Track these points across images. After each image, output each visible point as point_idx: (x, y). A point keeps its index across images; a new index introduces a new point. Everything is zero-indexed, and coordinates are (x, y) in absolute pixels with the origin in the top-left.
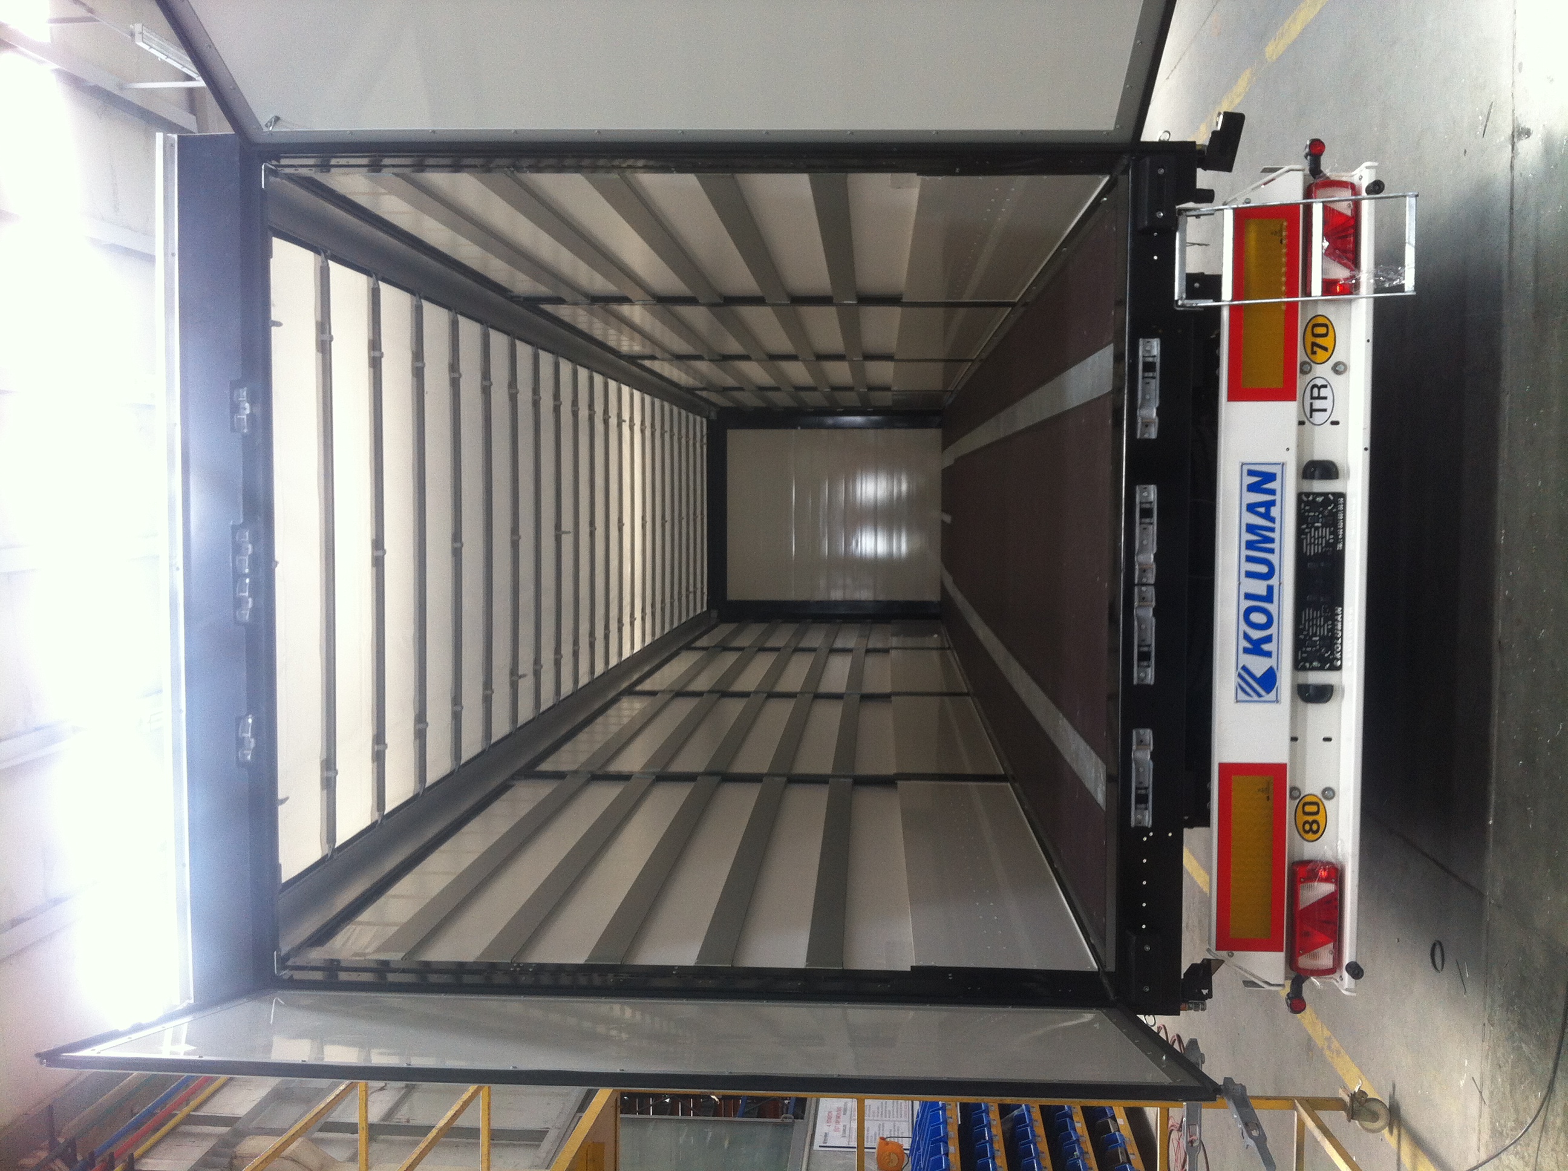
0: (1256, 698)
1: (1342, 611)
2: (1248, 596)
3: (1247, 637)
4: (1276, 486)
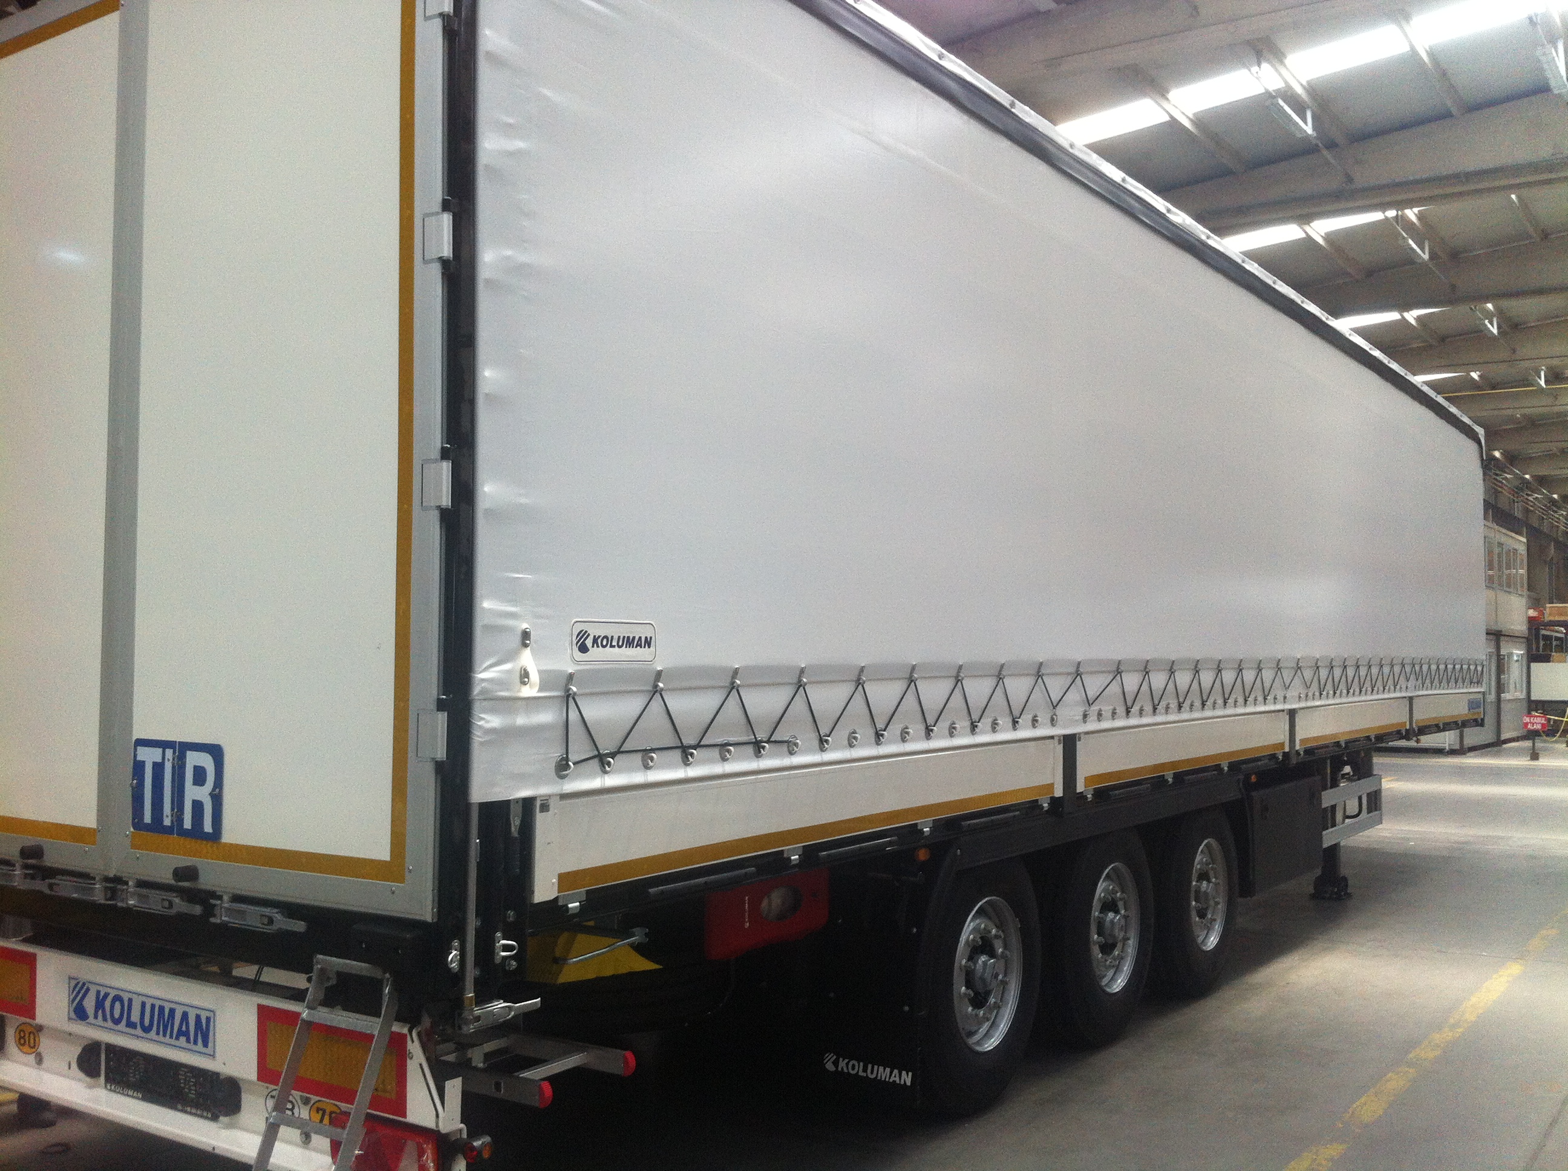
0: (72, 997)
1: (138, 1098)
2: (130, 1000)
3: (106, 995)
4: (200, 1046)
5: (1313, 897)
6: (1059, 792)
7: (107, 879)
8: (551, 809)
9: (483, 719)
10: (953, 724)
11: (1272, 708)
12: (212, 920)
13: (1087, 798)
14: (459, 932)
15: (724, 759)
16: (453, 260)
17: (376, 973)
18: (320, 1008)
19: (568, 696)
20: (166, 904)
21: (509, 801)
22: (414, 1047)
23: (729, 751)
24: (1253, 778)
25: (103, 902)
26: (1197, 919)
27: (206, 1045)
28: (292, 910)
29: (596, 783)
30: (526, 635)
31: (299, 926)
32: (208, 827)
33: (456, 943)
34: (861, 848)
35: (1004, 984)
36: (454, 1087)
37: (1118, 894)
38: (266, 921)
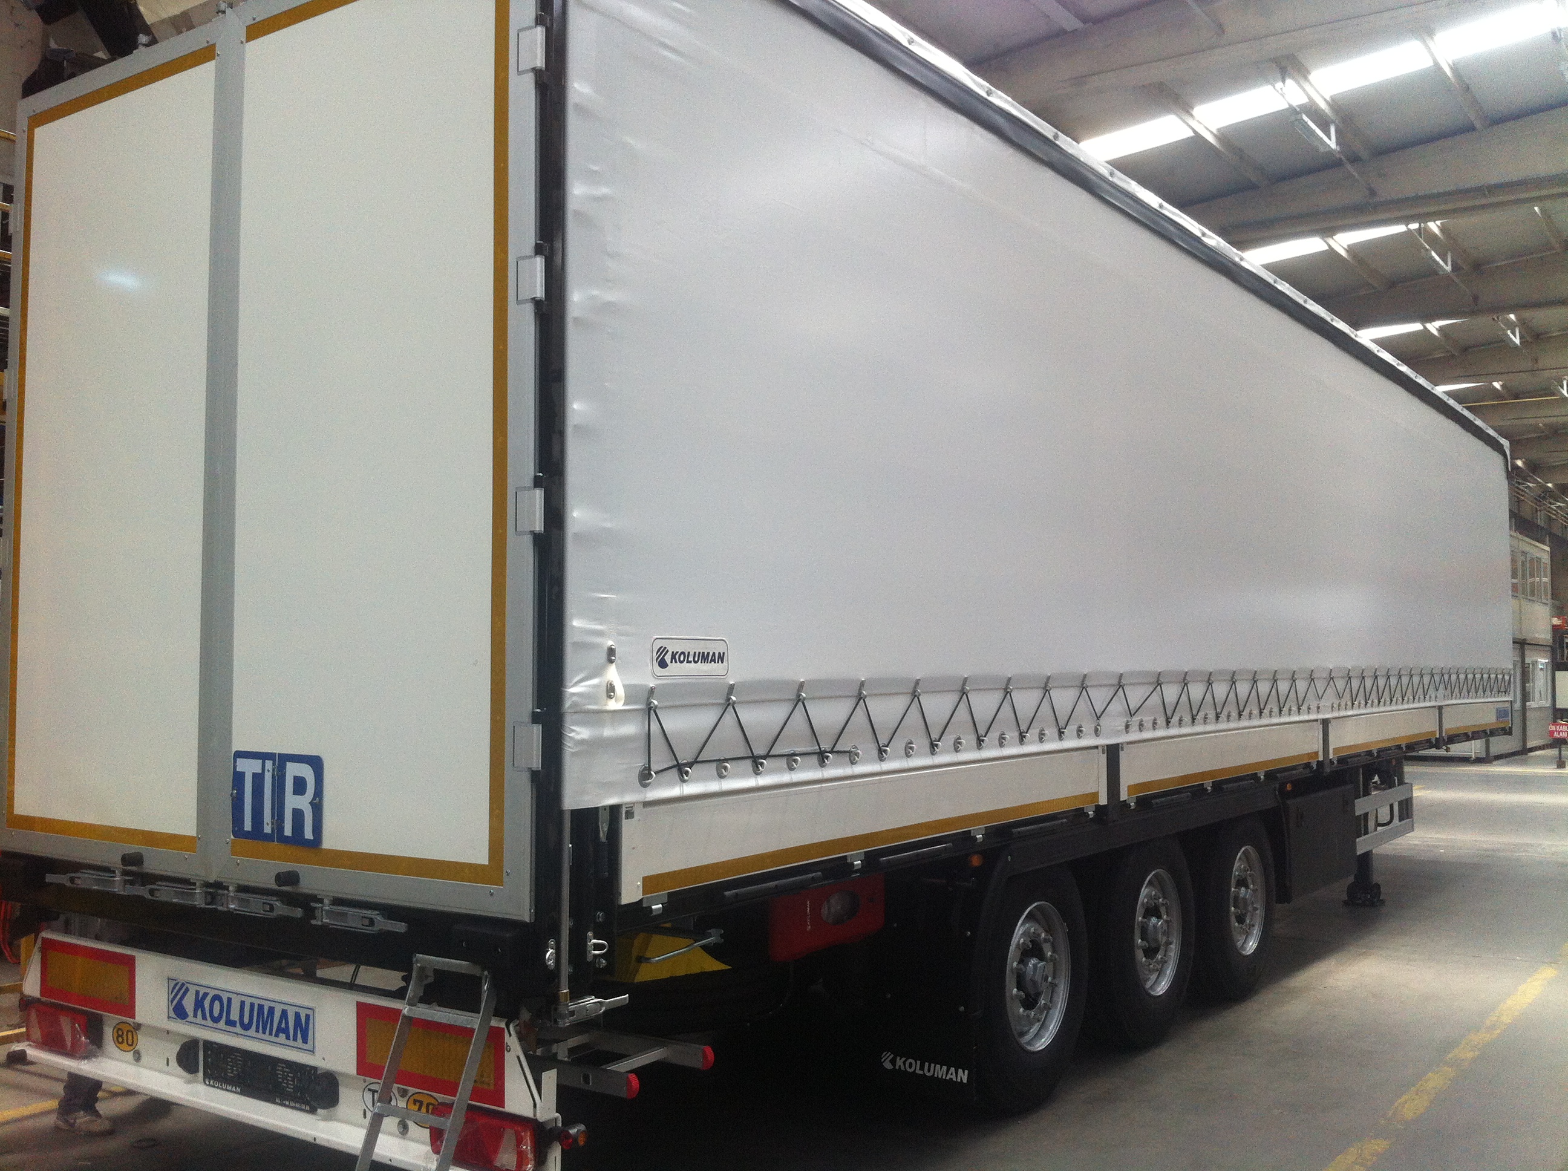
0: (171, 997)
1: (235, 1093)
2: (229, 1000)
3: (206, 995)
4: (299, 1043)
5: (1346, 903)
6: (1103, 801)
7: (207, 885)
8: (635, 814)
9: (573, 731)
10: (1002, 735)
11: (1306, 717)
12: (313, 922)
13: (1130, 806)
14: (554, 931)
15: (791, 769)
16: (545, 300)
17: (476, 971)
18: (419, 1005)
19: (650, 709)
20: (268, 908)
21: (596, 810)
22: (512, 1041)
23: (796, 761)
24: (1289, 787)
25: (203, 906)
26: (1237, 924)
27: (305, 1041)
28: (392, 912)
29: (675, 791)
30: (611, 652)
31: (400, 927)
32: (308, 834)
33: (552, 942)
34: (918, 854)
35: (1054, 986)
36: (550, 1078)
37: (1161, 900)
38: (367, 922)
